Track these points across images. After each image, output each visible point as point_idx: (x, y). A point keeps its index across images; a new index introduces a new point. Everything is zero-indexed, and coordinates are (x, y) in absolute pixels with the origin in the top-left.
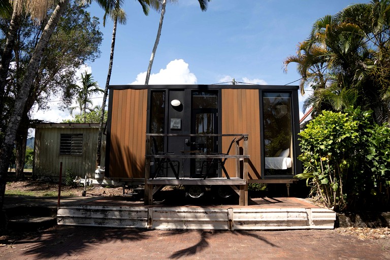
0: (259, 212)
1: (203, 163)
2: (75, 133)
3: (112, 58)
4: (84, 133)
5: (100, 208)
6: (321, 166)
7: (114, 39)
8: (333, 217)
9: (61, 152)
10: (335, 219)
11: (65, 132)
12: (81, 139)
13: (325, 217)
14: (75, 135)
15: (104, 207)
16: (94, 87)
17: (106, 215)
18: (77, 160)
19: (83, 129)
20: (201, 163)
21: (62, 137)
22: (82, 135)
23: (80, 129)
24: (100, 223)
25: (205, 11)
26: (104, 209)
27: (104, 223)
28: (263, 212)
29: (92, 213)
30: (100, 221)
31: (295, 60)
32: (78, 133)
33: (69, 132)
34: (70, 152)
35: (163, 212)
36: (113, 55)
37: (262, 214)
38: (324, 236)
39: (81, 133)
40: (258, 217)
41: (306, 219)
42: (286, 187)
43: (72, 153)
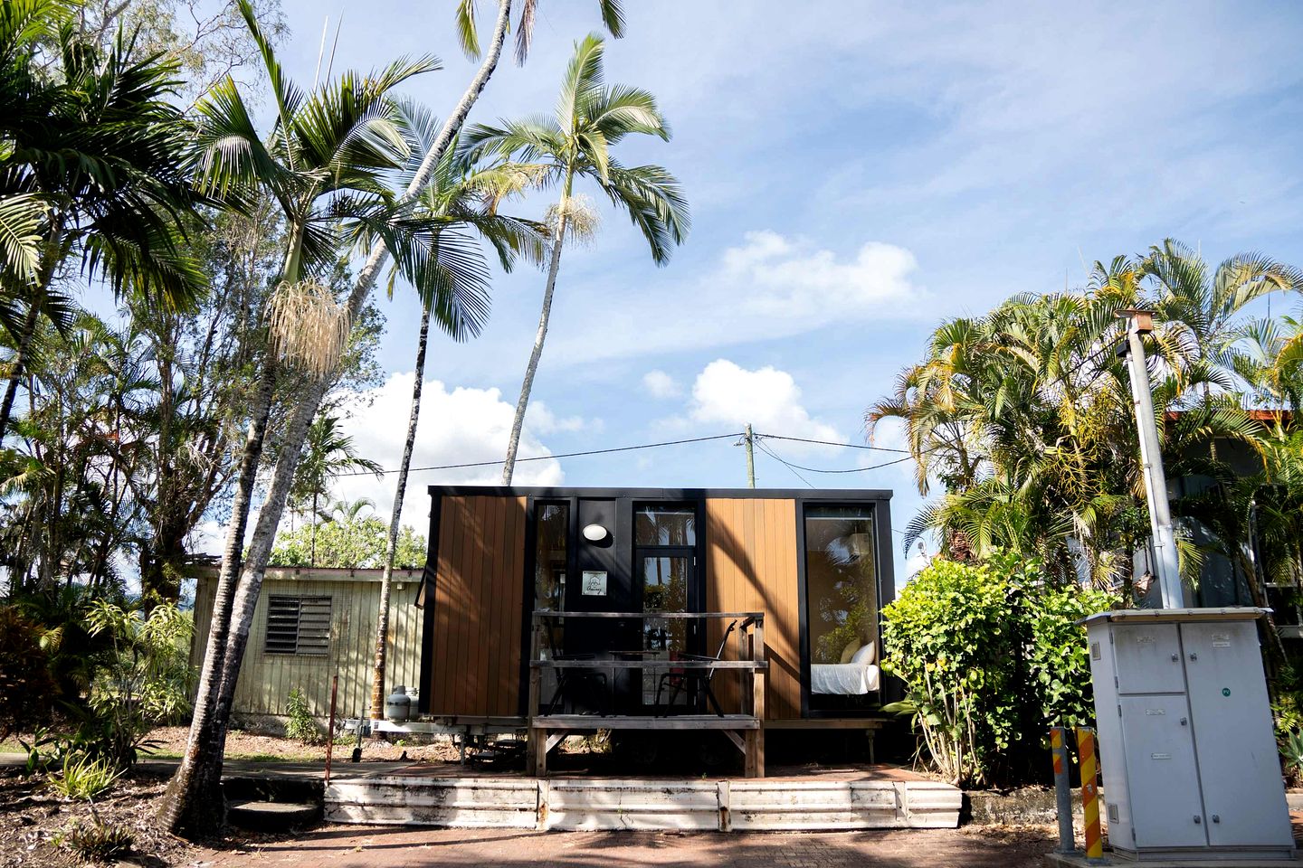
0: (787, 790)
1: (662, 680)
2: (310, 593)
3: (417, 395)
4: (336, 595)
5: (428, 781)
6: (927, 685)
7: (423, 344)
8: (955, 801)
9: (269, 644)
10: (959, 805)
11: (282, 592)
12: (327, 610)
13: (938, 801)
14: (310, 599)
15: (435, 780)
16: (341, 451)
17: (441, 799)
18: (314, 670)
19: (334, 582)
20: (658, 679)
21: (272, 604)
22: (329, 599)
23: (325, 583)
24: (427, 818)
25: (665, 265)
26: (436, 784)
27: (435, 816)
28: (796, 790)
29: (408, 794)
30: (426, 812)
31: (894, 411)
32: (319, 593)
33: (292, 592)
34: (294, 645)
35: (572, 791)
36: (420, 387)
37: (794, 793)
38: (928, 840)
39: (328, 594)
40: (786, 801)
41: (894, 805)
42: (867, 738)
43: (301, 650)
